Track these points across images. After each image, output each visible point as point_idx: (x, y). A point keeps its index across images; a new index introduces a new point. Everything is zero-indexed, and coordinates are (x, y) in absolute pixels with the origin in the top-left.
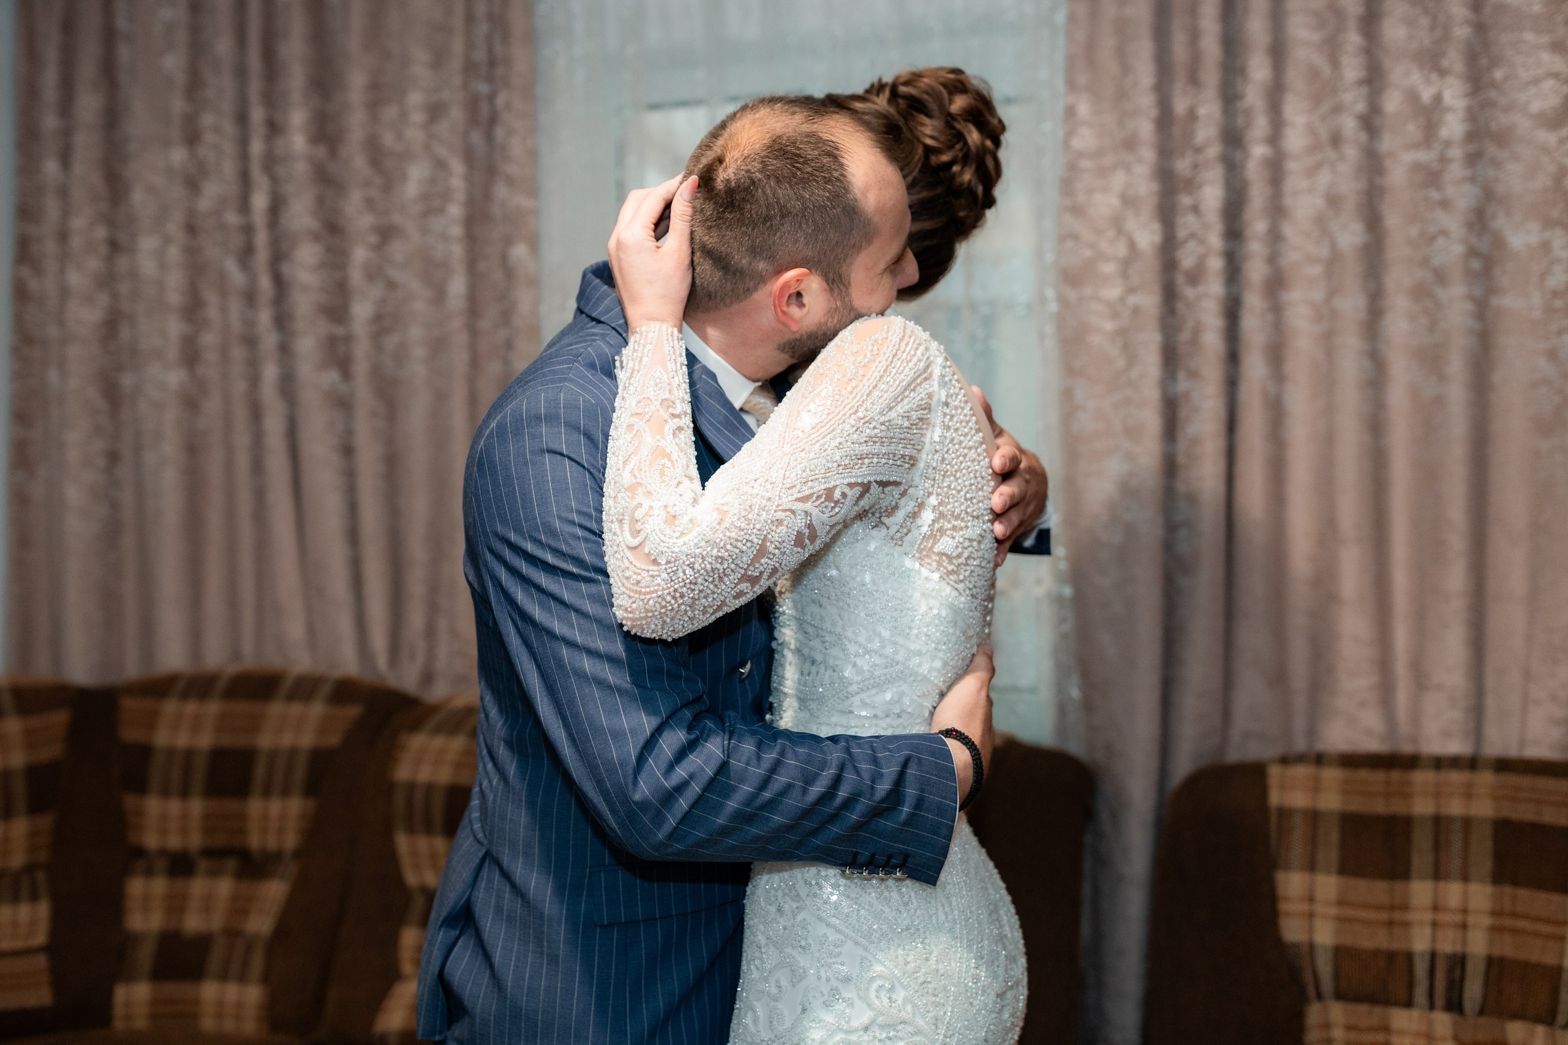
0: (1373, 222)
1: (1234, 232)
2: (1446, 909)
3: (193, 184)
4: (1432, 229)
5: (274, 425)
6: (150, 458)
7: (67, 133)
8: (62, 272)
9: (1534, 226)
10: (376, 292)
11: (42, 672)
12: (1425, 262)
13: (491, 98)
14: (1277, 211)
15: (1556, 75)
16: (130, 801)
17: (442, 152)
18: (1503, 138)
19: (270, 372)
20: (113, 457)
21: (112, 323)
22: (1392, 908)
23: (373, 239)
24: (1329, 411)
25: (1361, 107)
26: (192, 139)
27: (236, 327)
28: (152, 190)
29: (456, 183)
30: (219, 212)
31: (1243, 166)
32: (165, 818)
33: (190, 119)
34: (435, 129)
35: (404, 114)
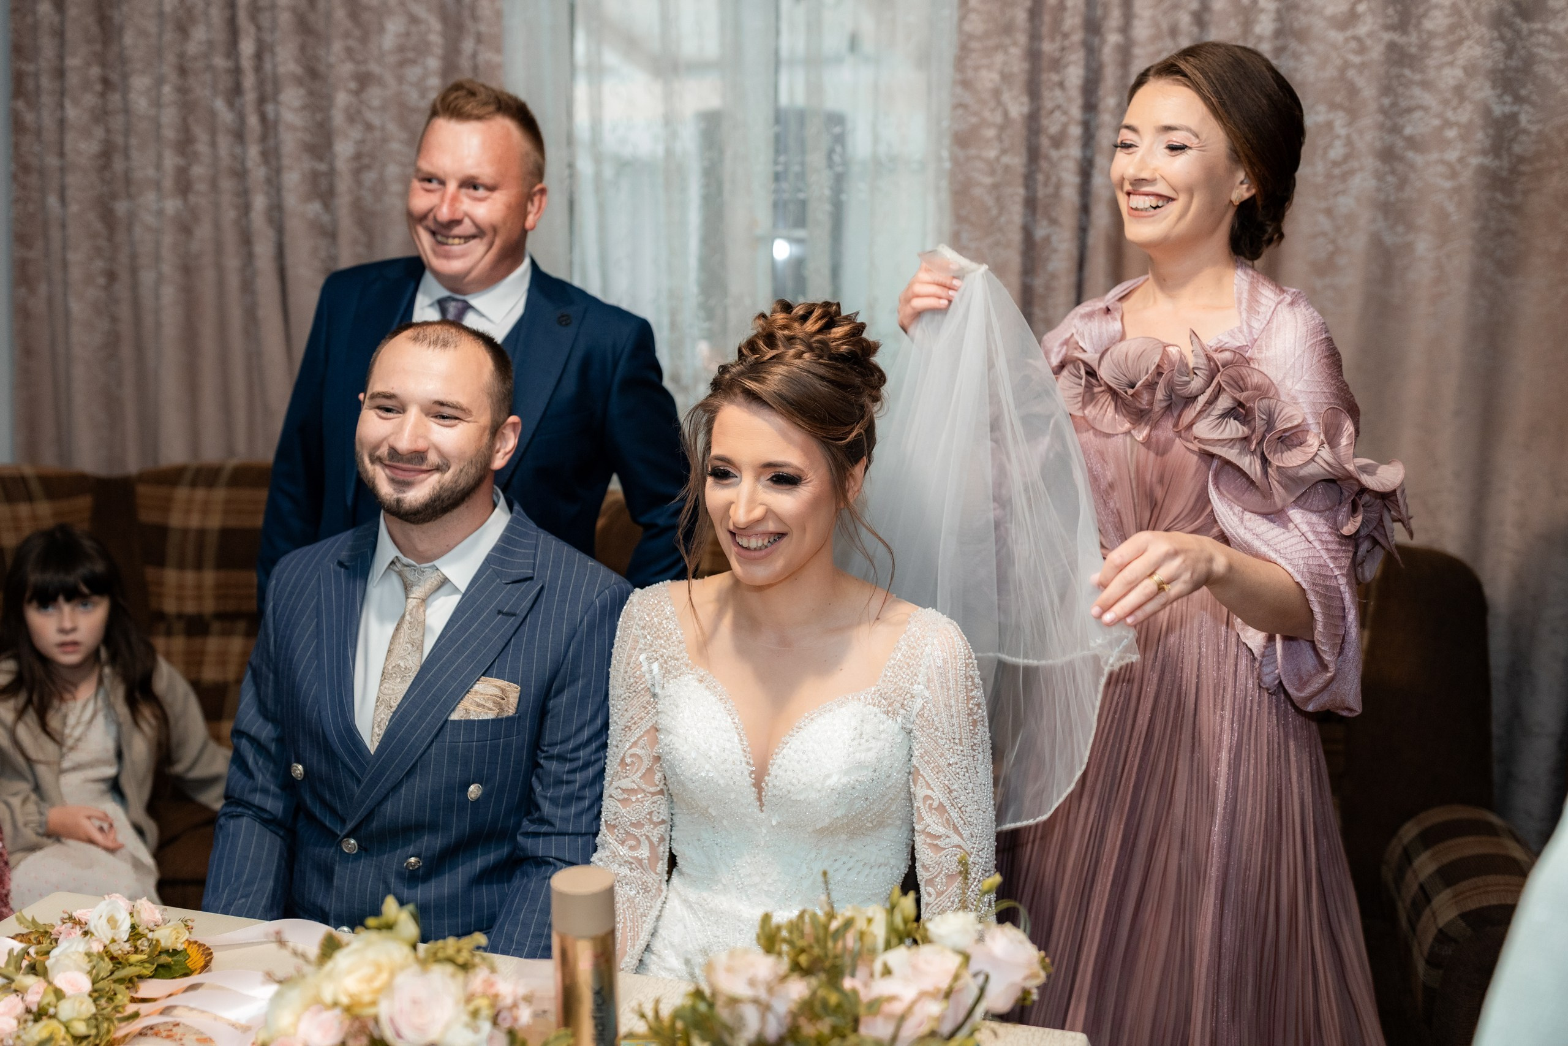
1: (1090, 105)
3: (183, 31)
5: (264, 250)
6: (147, 277)
8: (61, 106)
10: (356, 133)
16: (150, 573)
17: (416, 8)
19: (259, 202)
20: (111, 276)
21: (106, 154)
23: (353, 85)
27: (225, 160)
28: (143, 33)
29: (435, 38)
30: (206, 56)
31: (1100, 51)
32: (181, 587)
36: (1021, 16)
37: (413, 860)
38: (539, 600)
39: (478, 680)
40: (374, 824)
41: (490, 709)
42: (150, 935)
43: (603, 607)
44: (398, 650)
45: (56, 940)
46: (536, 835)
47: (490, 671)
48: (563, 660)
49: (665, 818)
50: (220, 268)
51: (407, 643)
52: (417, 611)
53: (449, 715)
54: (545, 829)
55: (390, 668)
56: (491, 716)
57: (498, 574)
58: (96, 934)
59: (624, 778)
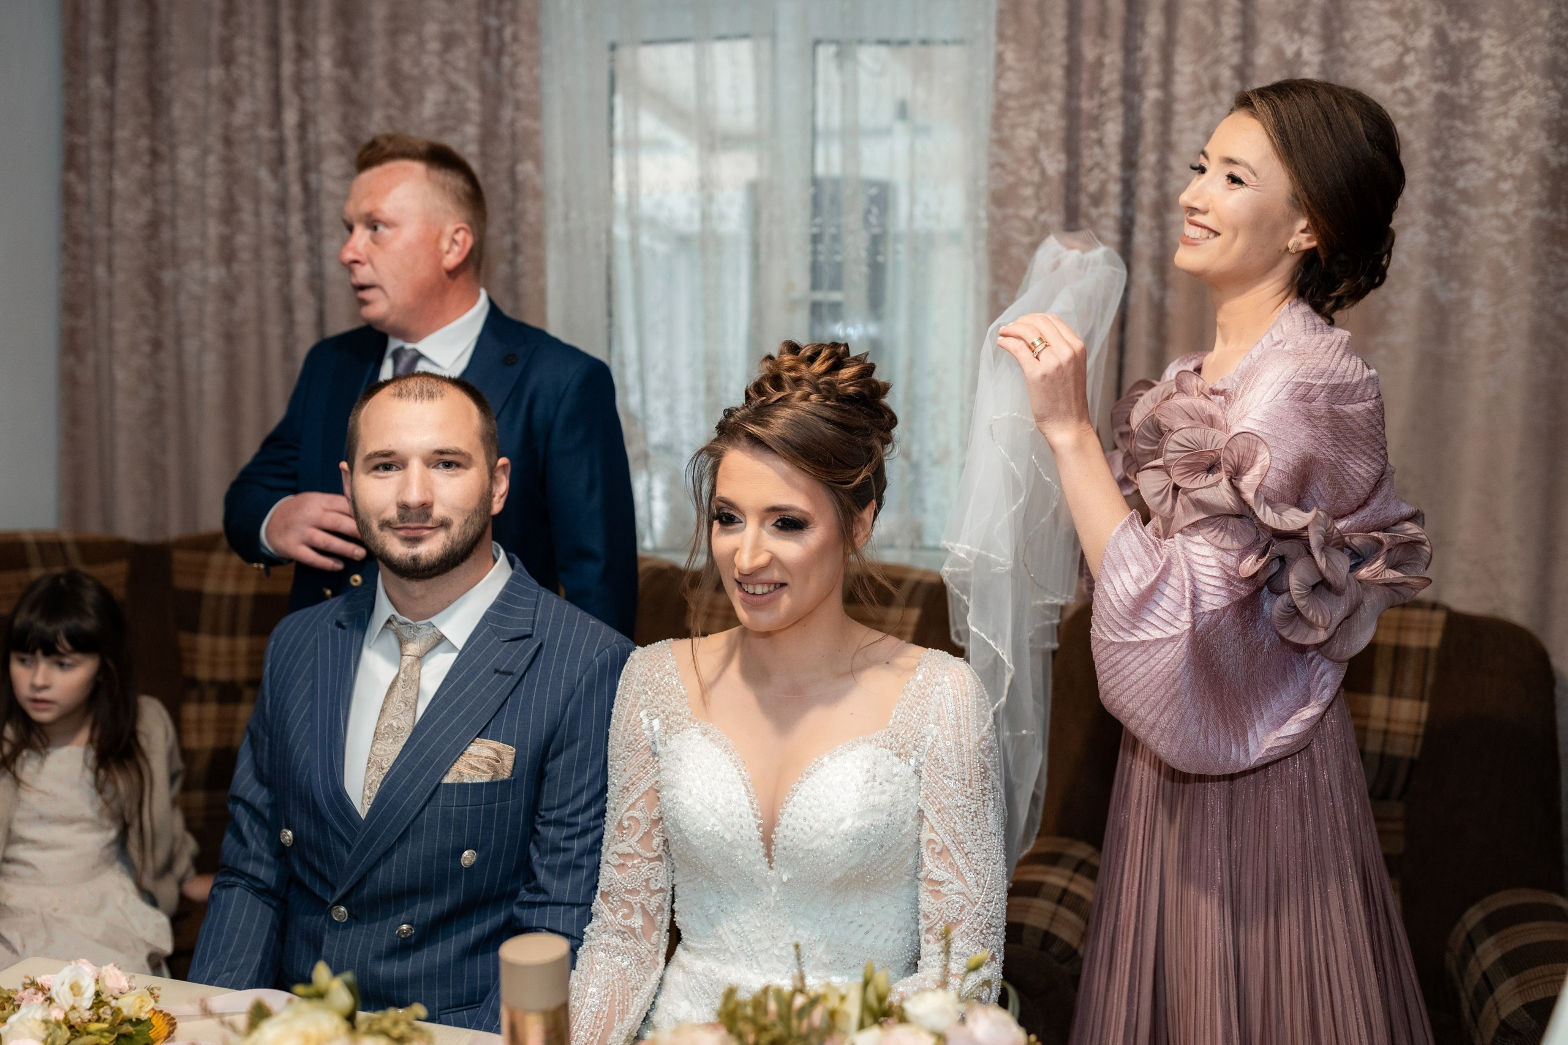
1: (1130, 163)
3: (229, 102)
5: (304, 316)
6: (191, 345)
7: (111, 51)
8: (110, 178)
13: (500, 30)
14: (1166, 145)
15: (1393, 38)
16: (184, 639)
17: (457, 78)
19: (301, 269)
20: (157, 345)
21: (154, 224)
25: (1235, 60)
26: (228, 60)
27: (269, 229)
28: (190, 105)
29: (473, 106)
30: (252, 127)
31: (1139, 107)
32: (214, 653)
33: (226, 42)
34: (448, 56)
35: (421, 42)
36: (1057, 73)
37: (405, 927)
38: (537, 658)
39: (472, 742)
40: (365, 891)
41: (485, 772)
42: (113, 1003)
43: (603, 667)
44: (391, 710)
45: (19, 1006)
46: (532, 905)
47: (484, 733)
48: (560, 721)
49: (663, 886)
50: (262, 336)
51: (400, 702)
52: (412, 669)
53: (442, 778)
54: (540, 898)
55: (383, 728)
56: (485, 779)
57: (495, 632)
58: (57, 1000)
59: (621, 842)
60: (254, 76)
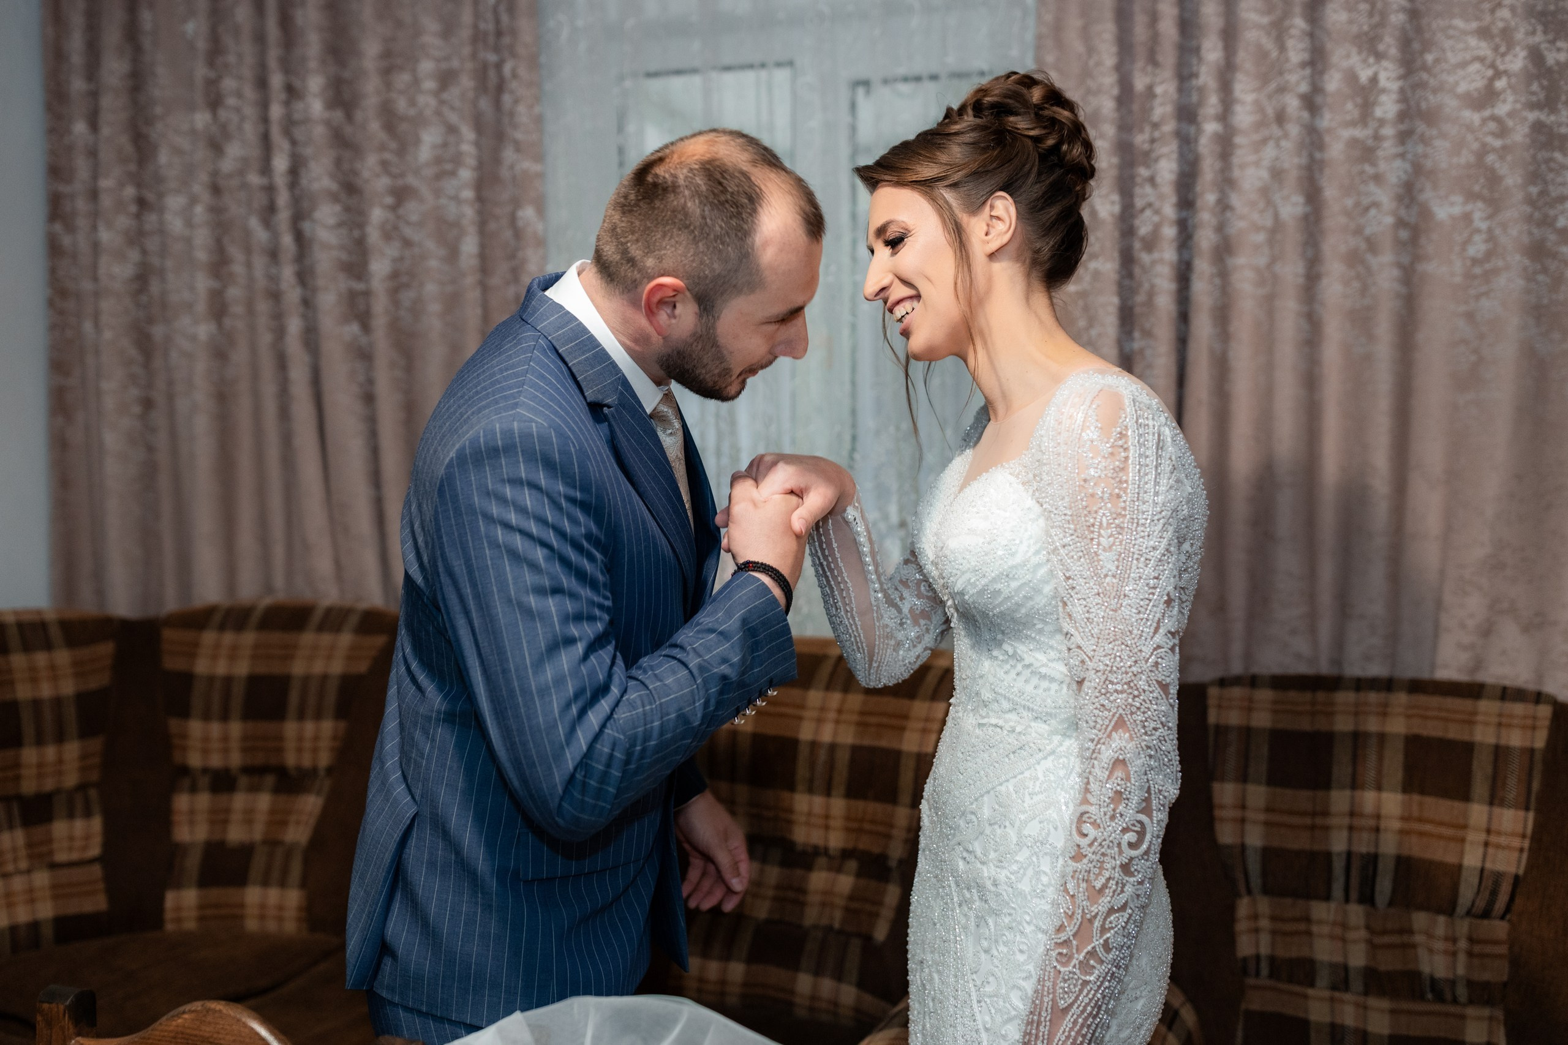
0: (1313, 195)
1: (1186, 202)
2: (1362, 815)
3: (216, 147)
4: (1366, 201)
5: (299, 374)
6: (182, 405)
7: (94, 95)
8: (94, 228)
9: (1458, 199)
10: (392, 250)
11: (87, 606)
12: (1358, 231)
13: (499, 66)
14: (1226, 182)
15: (1481, 59)
16: (174, 725)
17: (453, 118)
18: (1431, 117)
19: (294, 326)
20: (148, 404)
21: (142, 278)
22: (1314, 814)
23: (389, 200)
24: (1269, 368)
25: (1304, 87)
26: (215, 103)
27: (261, 282)
28: (177, 151)
29: (468, 148)
30: (241, 173)
31: (1196, 141)
32: (206, 739)
33: (212, 84)
34: (445, 96)
35: (416, 82)
50: (256, 394)
60: (243, 119)
